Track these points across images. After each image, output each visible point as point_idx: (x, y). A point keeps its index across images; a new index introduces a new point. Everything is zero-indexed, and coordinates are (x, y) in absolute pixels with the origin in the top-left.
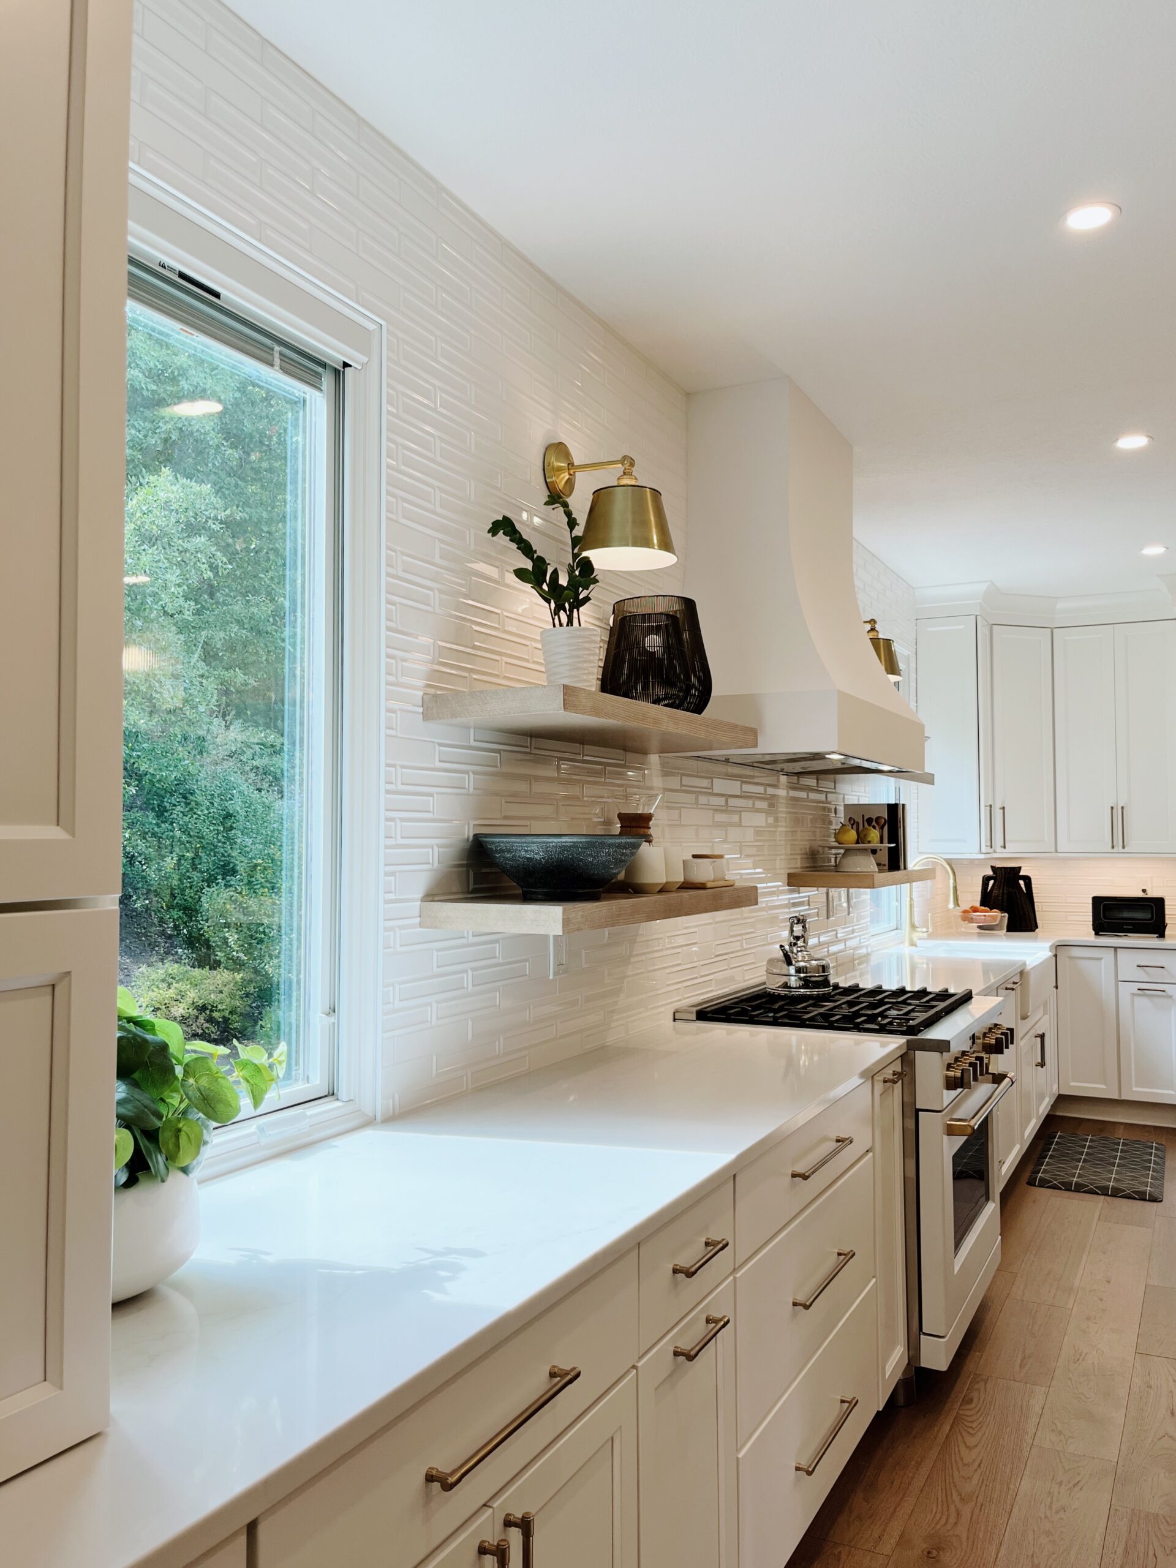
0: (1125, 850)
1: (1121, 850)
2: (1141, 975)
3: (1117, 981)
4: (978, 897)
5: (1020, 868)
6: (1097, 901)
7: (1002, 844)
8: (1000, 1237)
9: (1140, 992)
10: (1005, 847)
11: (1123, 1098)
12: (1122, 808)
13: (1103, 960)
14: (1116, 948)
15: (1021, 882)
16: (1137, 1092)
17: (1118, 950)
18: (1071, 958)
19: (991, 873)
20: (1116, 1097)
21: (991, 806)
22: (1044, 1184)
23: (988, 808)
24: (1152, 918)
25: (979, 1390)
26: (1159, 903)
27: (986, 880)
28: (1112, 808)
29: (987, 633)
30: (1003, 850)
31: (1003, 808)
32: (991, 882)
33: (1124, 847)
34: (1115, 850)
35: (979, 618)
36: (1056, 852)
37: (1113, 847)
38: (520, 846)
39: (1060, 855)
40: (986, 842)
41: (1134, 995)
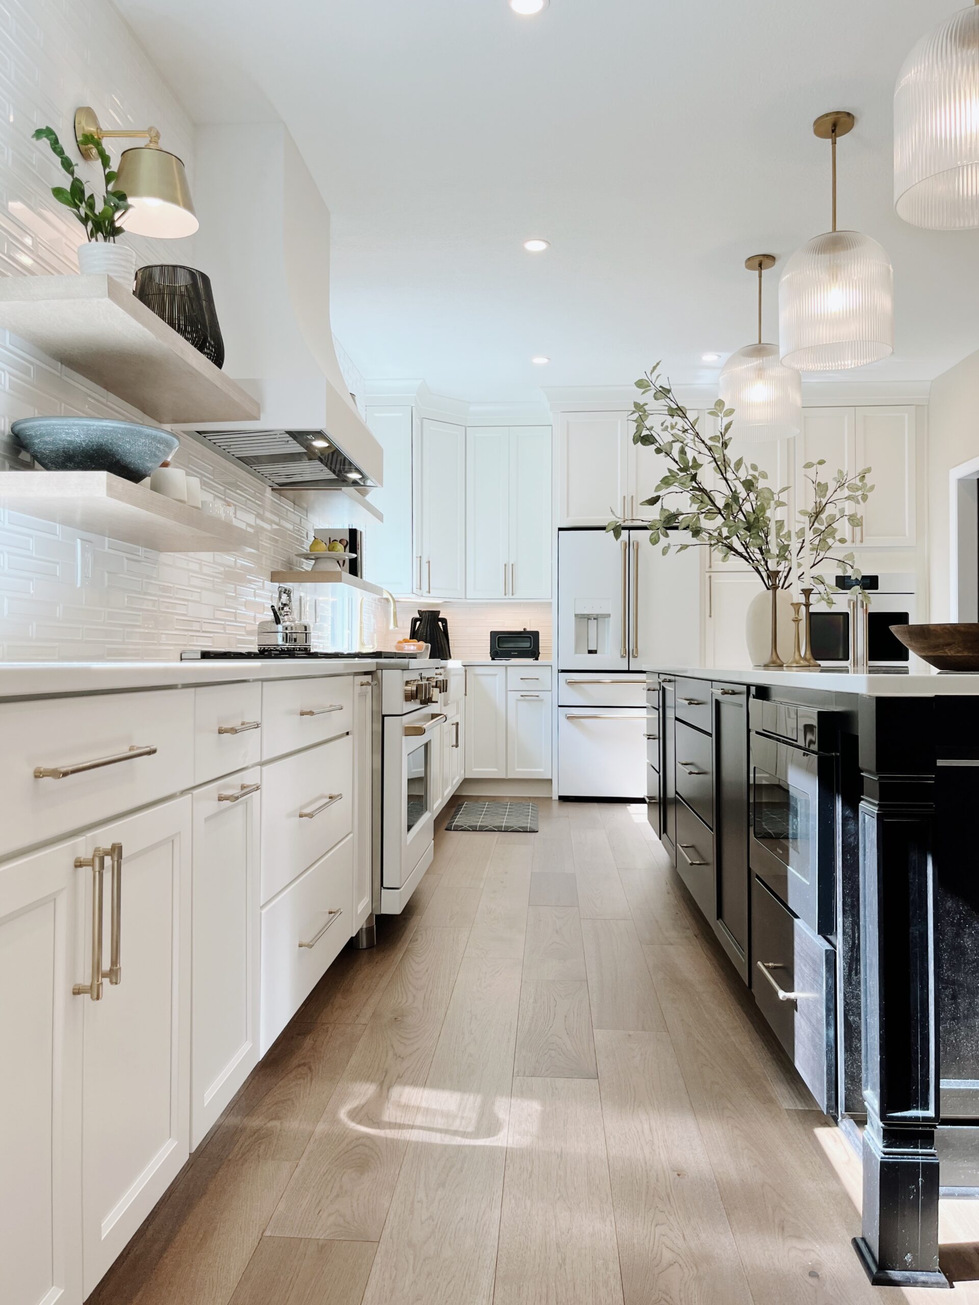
0: (514, 597)
1: (511, 597)
2: (523, 685)
3: (507, 691)
4: (409, 631)
5: (439, 612)
6: (493, 634)
7: (427, 589)
8: (433, 841)
9: (522, 698)
10: (429, 592)
11: (510, 777)
12: (512, 565)
13: (498, 676)
14: (506, 666)
15: (440, 623)
16: (519, 771)
17: (509, 668)
18: (476, 675)
19: (418, 616)
20: (503, 776)
21: (420, 557)
22: (458, 829)
23: (419, 559)
24: (530, 647)
25: (422, 935)
26: (536, 635)
27: (414, 621)
28: (505, 565)
29: (419, 423)
30: (428, 595)
31: (429, 562)
32: (418, 623)
33: (513, 594)
34: (507, 597)
35: (414, 408)
36: (466, 598)
37: (505, 595)
38: (60, 429)
39: (468, 601)
40: (417, 585)
41: (518, 700)
